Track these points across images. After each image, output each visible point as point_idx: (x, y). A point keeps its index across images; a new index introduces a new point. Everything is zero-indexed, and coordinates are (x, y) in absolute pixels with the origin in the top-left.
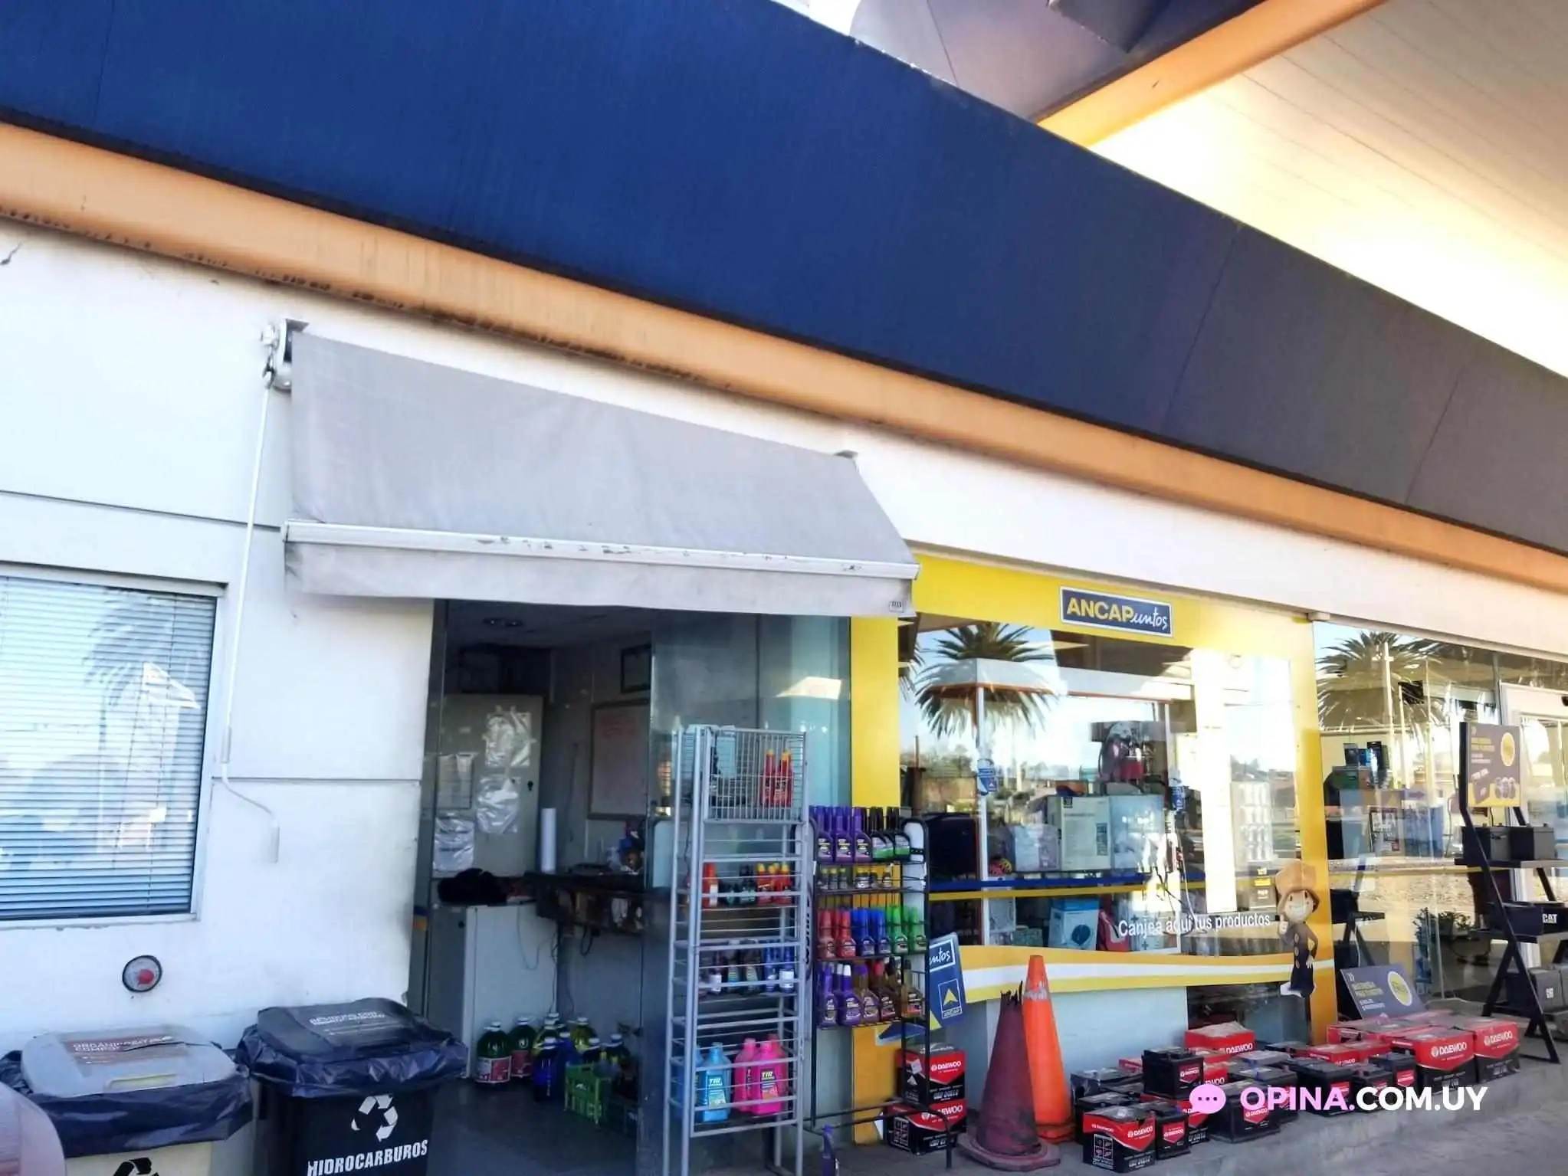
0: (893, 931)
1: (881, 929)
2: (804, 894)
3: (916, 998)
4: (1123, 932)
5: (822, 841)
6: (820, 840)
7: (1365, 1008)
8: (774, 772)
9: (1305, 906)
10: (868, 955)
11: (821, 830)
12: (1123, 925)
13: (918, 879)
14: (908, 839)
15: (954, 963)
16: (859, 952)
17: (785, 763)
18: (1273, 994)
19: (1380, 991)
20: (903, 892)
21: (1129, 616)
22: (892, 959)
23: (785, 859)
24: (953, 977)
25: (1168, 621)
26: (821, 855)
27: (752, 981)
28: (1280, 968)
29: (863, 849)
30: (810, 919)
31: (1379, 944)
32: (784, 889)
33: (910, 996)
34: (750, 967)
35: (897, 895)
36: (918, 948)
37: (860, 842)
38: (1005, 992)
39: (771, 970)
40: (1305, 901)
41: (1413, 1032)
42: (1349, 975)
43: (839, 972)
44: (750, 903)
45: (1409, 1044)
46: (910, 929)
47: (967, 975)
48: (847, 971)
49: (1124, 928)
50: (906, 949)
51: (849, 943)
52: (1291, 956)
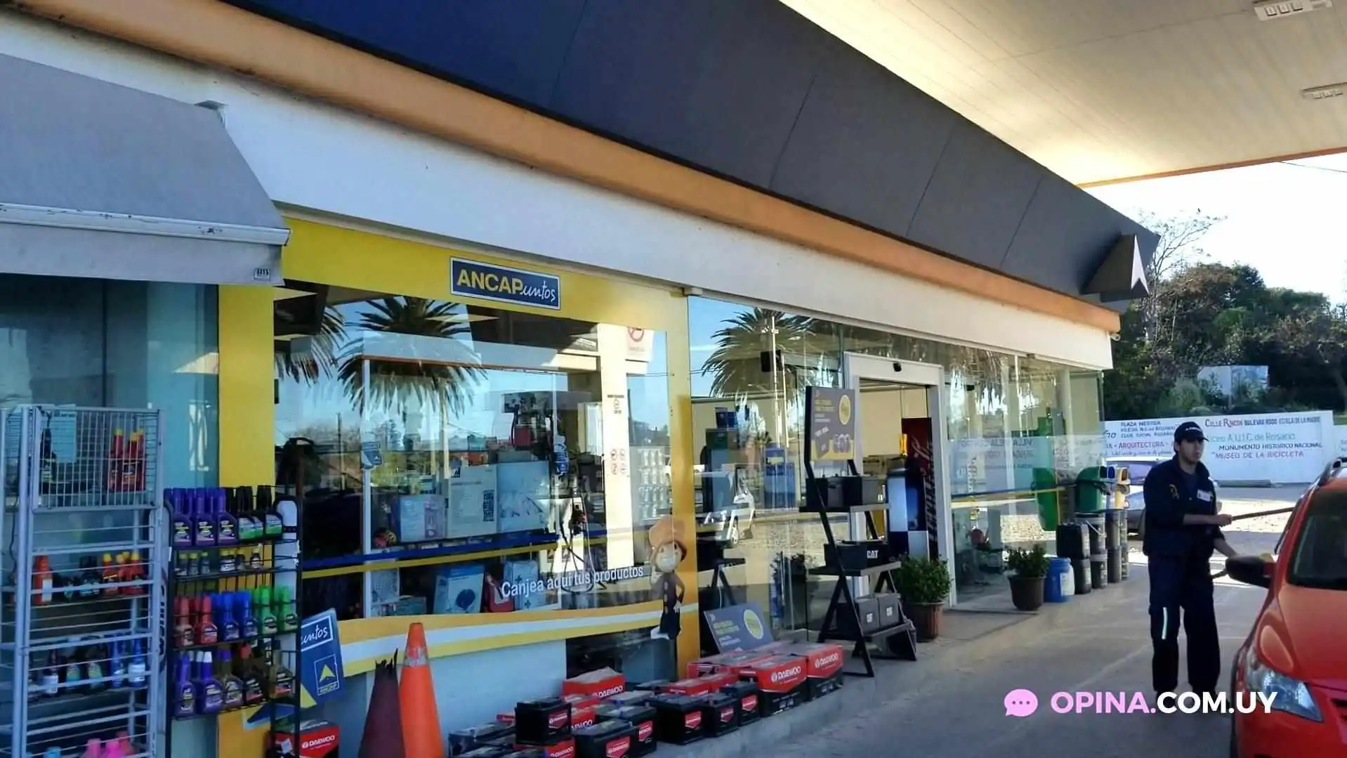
0: (260, 613)
1: (247, 611)
2: (157, 581)
3: (286, 677)
4: (507, 593)
5: (179, 525)
6: (177, 524)
7: (723, 644)
8: (121, 453)
9: (674, 557)
10: (233, 639)
11: (178, 513)
12: (506, 587)
13: (291, 558)
14: (280, 517)
15: (332, 639)
16: (221, 637)
17: (134, 444)
18: (646, 639)
19: (737, 628)
20: (274, 571)
21: (520, 289)
22: (260, 642)
23: (136, 546)
24: (330, 653)
25: (556, 294)
26: (178, 540)
27: (96, 677)
28: (651, 615)
29: (228, 531)
30: (165, 608)
31: (739, 587)
32: (133, 578)
33: (279, 676)
34: (93, 664)
35: (268, 576)
36: (288, 627)
37: (225, 523)
38: (379, 662)
39: (119, 665)
40: (674, 551)
41: (757, 662)
42: (711, 616)
43: (199, 660)
44: (92, 596)
45: (754, 673)
46: (281, 609)
47: (345, 649)
48: (208, 657)
49: (507, 589)
50: (275, 630)
51: (210, 629)
52: (661, 602)
